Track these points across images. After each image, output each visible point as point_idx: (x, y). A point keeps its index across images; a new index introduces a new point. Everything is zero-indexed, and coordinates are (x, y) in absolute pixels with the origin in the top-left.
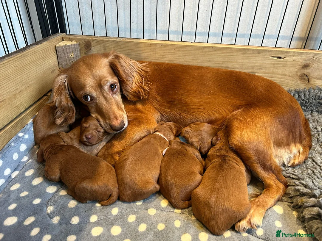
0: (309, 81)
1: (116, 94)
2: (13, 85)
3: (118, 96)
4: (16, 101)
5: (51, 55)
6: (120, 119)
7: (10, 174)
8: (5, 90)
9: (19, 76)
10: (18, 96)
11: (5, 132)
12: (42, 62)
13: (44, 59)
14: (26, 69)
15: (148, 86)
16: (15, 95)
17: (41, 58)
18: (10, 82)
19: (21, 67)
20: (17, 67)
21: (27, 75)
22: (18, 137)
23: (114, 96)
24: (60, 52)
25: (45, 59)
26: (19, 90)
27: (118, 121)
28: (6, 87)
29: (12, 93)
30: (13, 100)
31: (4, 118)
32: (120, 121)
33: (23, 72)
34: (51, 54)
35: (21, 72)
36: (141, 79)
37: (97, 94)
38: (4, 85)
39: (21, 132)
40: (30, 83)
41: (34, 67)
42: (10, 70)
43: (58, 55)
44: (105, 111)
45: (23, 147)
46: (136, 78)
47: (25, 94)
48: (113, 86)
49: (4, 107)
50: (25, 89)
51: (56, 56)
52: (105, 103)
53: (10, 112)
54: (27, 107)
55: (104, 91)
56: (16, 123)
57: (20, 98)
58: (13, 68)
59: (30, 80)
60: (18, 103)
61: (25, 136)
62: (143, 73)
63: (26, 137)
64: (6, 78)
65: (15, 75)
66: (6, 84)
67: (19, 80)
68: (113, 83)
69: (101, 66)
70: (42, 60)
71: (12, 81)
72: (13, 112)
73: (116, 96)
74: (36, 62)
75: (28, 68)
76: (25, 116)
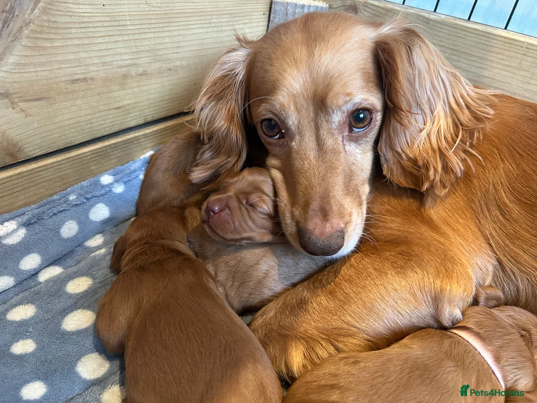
1: (359, 145)
2: (128, 51)
3: (364, 152)
4: (122, 92)
5: (253, 17)
6: (336, 223)
7: (34, 270)
8: (99, 54)
9: (152, 35)
10: (134, 84)
11: (66, 161)
12: (226, 24)
13: (232, 19)
14: (177, 24)
15: (464, 161)
16: (125, 76)
17: (225, 12)
18: (120, 39)
19: (164, 14)
20: (152, 9)
21: (176, 39)
22: (97, 183)
23: (351, 147)
24: (277, 17)
25: (236, 19)
26: (141, 70)
27: (328, 225)
28: (104, 47)
29: (119, 70)
30: (116, 88)
31: (75, 125)
32: (332, 227)
33: (166, 29)
34: (255, 13)
35: (161, 25)
36: (452, 131)
37: (299, 122)
38: (101, 40)
39: (110, 174)
40: (178, 63)
41: (200, 26)
42: (130, 6)
43: (270, 24)
44: (303, 181)
45: (100, 212)
46: (439, 121)
47: (154, 86)
48: (362, 116)
49: (83, 97)
50: (159, 73)
51: (266, 23)
52: (312, 157)
53: (99, 117)
54: (150, 119)
55: (322, 121)
56: (105, 147)
57: (136, 90)
58: (142, 6)
59: (179, 56)
60: (128, 102)
61: (115, 186)
62: (465, 117)
63: (119, 189)
64: (114, 23)
65: (139, 27)
66: (107, 39)
67: (148, 43)
68: (365, 104)
69: (344, 45)
70: (227, 20)
71: (126, 38)
72: (107, 117)
73: (357, 150)
74: (211, 17)
75: (183, 23)
76: (136, 139)
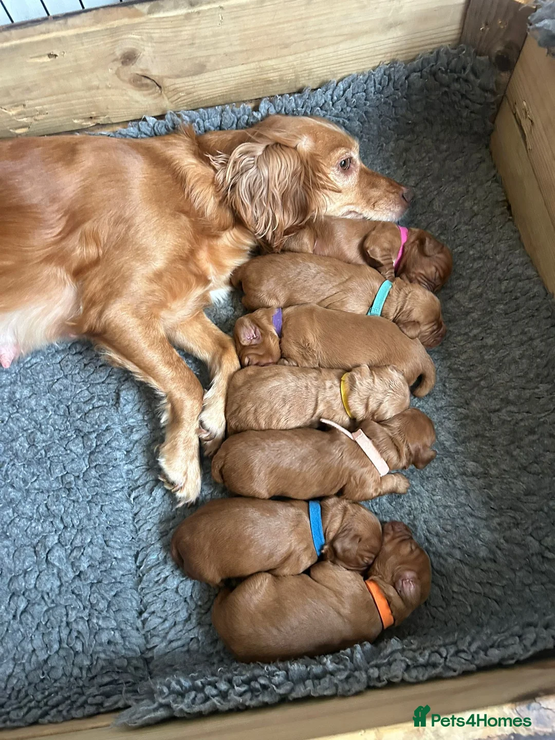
0: (160, 87)
